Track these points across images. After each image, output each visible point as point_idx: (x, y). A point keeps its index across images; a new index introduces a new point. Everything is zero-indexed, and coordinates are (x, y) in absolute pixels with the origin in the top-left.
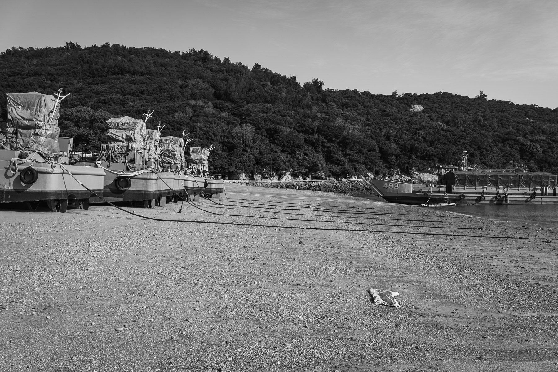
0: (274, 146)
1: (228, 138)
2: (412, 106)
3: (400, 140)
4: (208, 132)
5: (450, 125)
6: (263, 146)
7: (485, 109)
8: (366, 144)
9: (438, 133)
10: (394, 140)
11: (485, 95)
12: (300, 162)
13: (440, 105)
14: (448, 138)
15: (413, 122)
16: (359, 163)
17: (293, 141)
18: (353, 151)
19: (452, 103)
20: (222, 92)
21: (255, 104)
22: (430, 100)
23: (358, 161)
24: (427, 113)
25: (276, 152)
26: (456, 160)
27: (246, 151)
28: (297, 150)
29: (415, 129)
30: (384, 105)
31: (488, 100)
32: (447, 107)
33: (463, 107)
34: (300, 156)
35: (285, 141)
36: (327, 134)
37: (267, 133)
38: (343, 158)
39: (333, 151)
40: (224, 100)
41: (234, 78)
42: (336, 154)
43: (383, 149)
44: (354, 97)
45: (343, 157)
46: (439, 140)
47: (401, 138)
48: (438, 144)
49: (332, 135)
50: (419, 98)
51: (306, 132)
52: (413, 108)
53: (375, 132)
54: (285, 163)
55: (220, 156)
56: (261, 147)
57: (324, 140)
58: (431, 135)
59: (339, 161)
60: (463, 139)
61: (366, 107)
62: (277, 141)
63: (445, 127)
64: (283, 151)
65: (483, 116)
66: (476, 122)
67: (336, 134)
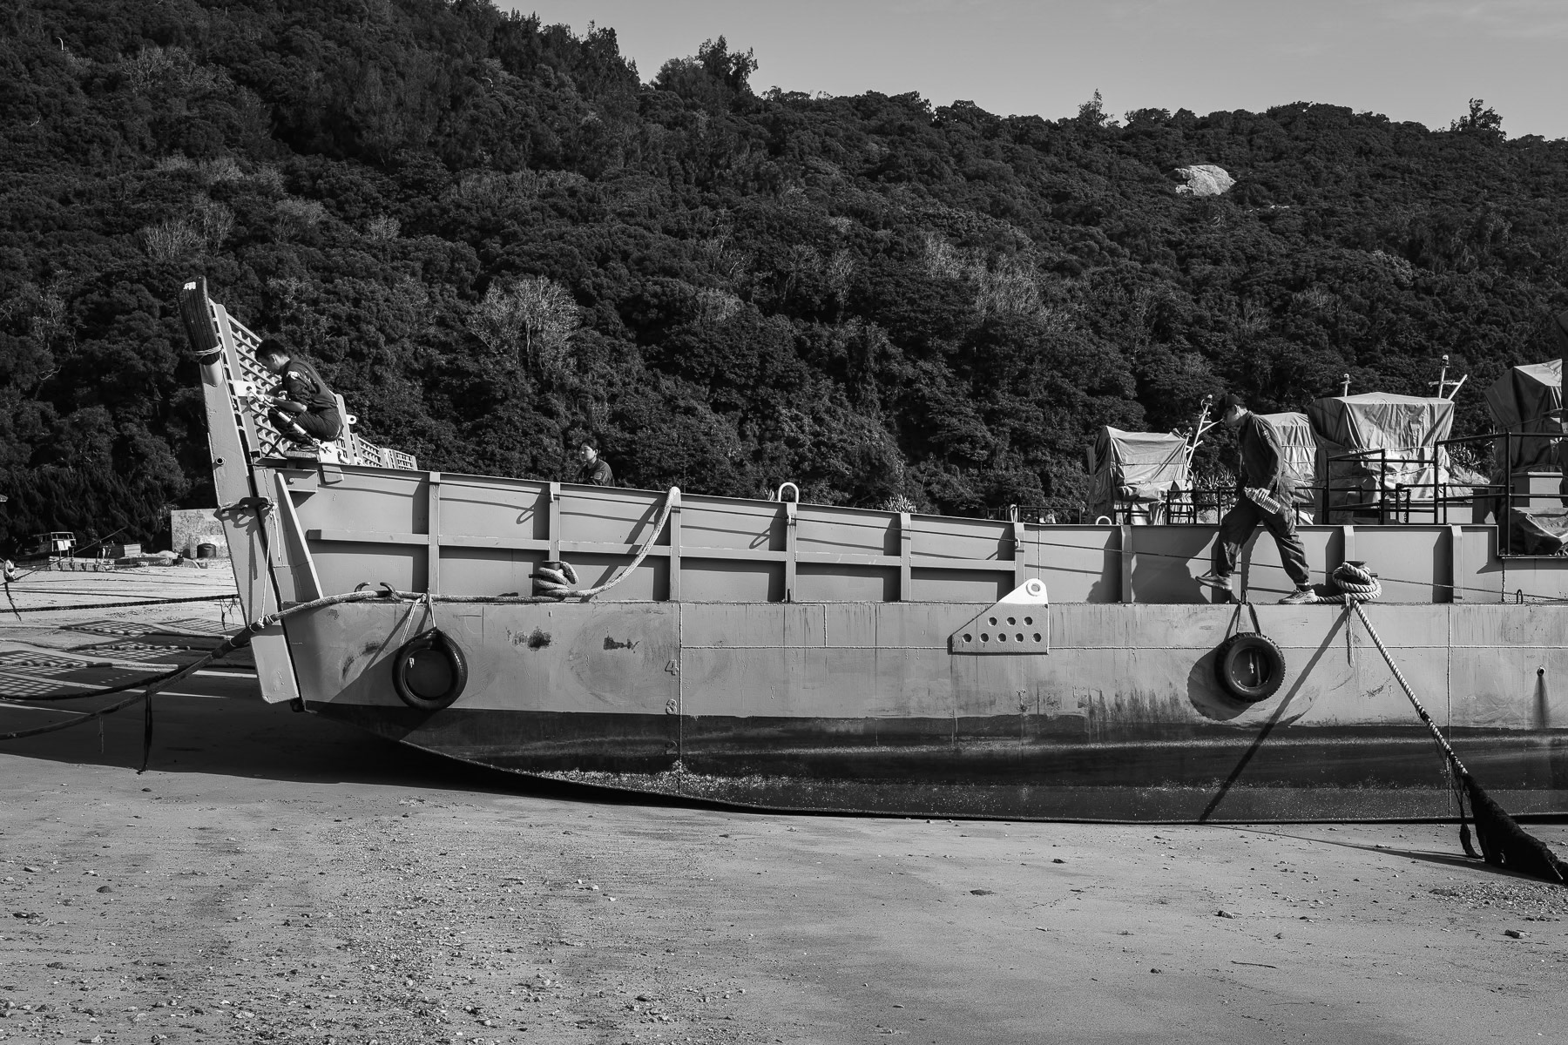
0: (670, 383)
1: (445, 347)
2: (1183, 171)
3: (1216, 337)
4: (354, 321)
5: (1424, 263)
6: (625, 384)
7: (1503, 180)
8: (1081, 364)
9: (1388, 304)
10: (1191, 337)
11: (1493, 118)
12: (803, 458)
13: (1308, 166)
14: (1434, 325)
15: (1199, 247)
16: (1060, 451)
17: (764, 358)
18: (1027, 394)
19: (1360, 152)
20: (315, 115)
21: (504, 176)
22: (1260, 142)
23: (1052, 446)
24: (1255, 203)
25: (690, 411)
26: (1478, 423)
27: (551, 413)
28: (778, 398)
29: (1276, 282)
30: (1055, 170)
31: (1508, 138)
32: (1338, 176)
33: (1411, 172)
34: (800, 427)
35: (725, 357)
36: (903, 319)
37: (626, 318)
38: (982, 431)
39: (938, 401)
40: (329, 154)
41: (327, 37)
42: (952, 414)
43: (1153, 381)
44: (912, 130)
45: (985, 427)
46: (1395, 333)
47: (1219, 327)
48: (1393, 353)
49: (924, 323)
50: (1209, 132)
51: (798, 307)
52: (1185, 181)
53: (1107, 304)
54: (740, 465)
55: (431, 441)
56: (614, 390)
57: (892, 349)
58: (1357, 310)
59: (966, 446)
60: (1498, 324)
61: (979, 177)
62: (686, 358)
63: (1405, 270)
64: (717, 407)
65: (1507, 215)
66: (1481, 242)
67: (941, 319)
